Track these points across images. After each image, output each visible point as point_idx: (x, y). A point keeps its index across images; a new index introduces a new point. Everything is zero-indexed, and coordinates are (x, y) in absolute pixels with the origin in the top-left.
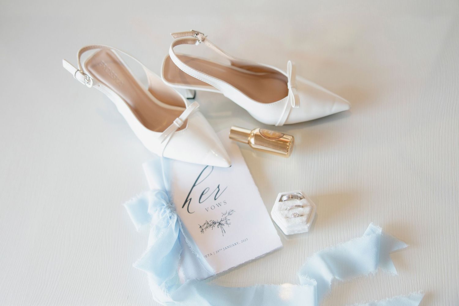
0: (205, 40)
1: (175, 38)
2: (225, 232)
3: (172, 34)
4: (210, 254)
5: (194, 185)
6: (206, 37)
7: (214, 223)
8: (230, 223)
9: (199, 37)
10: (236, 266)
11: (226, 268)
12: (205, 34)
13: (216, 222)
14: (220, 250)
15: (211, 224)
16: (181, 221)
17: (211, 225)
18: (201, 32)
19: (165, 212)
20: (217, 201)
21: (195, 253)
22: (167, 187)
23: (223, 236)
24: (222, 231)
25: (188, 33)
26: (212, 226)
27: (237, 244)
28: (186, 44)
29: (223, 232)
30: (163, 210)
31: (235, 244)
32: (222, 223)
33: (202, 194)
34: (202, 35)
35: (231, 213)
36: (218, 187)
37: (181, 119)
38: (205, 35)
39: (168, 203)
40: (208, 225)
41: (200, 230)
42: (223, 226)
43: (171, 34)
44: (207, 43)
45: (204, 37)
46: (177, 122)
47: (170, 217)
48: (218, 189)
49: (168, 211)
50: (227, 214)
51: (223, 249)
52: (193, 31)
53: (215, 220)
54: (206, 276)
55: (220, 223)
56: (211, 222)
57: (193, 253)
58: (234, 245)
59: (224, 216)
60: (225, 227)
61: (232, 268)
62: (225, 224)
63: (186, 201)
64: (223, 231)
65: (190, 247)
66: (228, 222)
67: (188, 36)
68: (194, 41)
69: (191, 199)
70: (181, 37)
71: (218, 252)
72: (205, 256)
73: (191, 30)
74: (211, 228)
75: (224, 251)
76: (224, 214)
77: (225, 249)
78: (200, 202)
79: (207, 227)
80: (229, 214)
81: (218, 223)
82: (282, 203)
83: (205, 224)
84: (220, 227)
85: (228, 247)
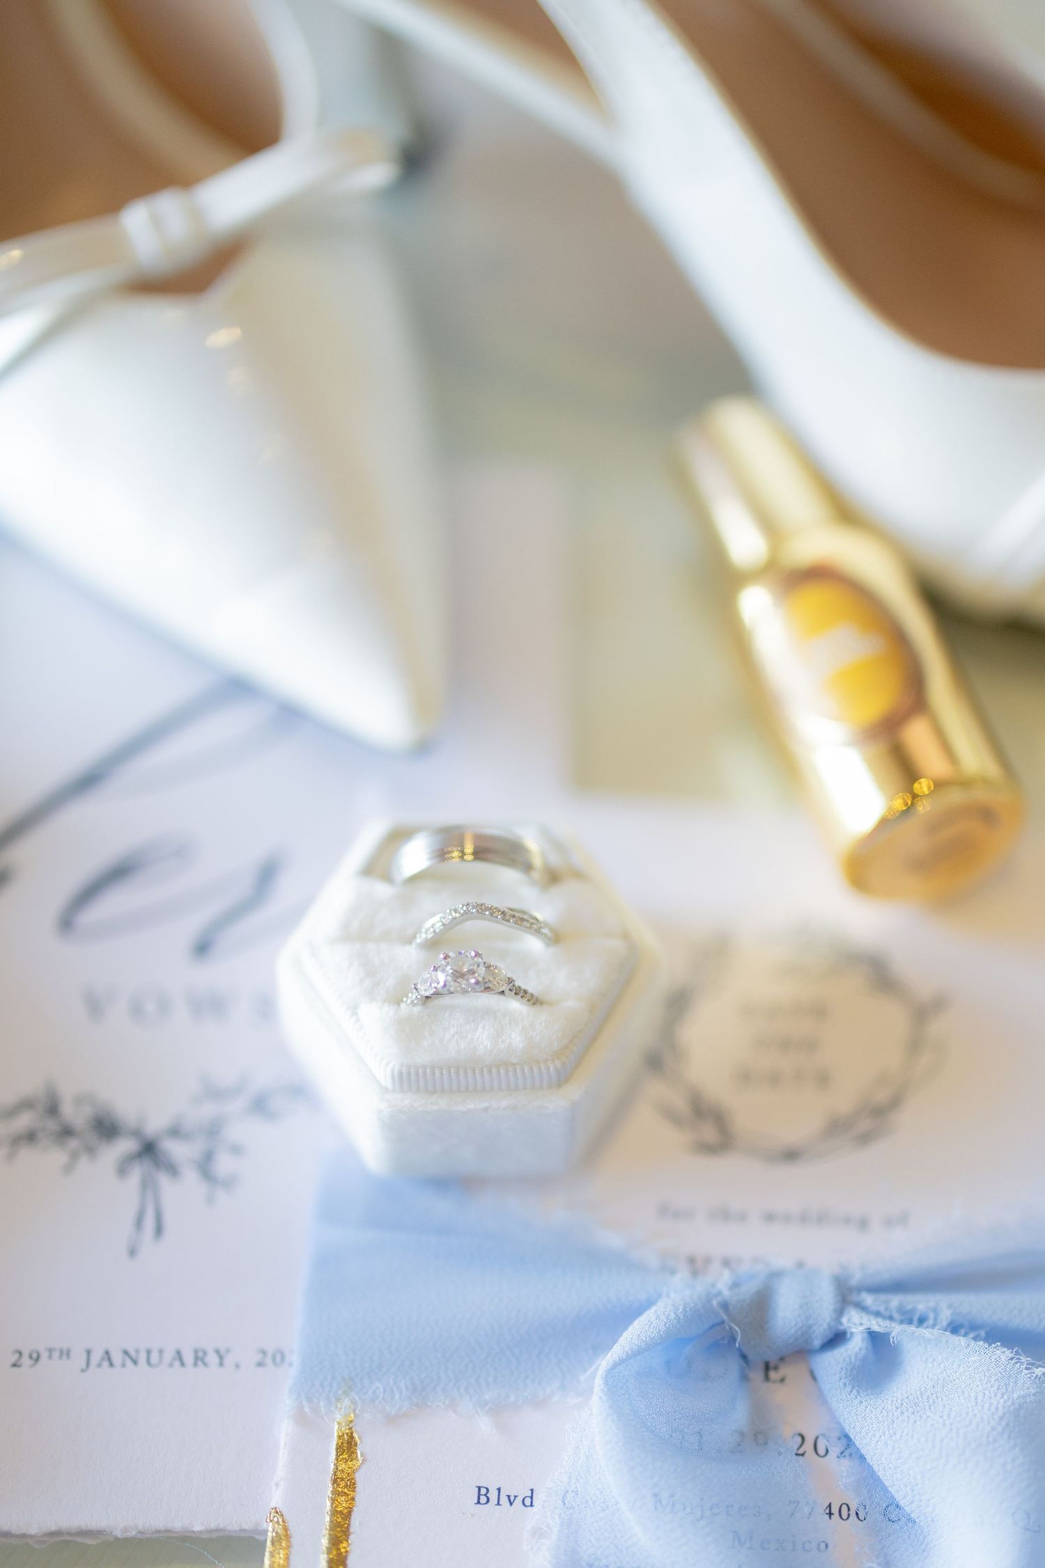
2: (159, 1230)
7: (106, 1128)
8: (234, 1178)
13: (123, 1125)
14: (50, 1350)
15: (77, 1125)
17: (69, 1133)
20: (213, 975)
23: (132, 1254)
24: (141, 1214)
26: (73, 1143)
27: (212, 1359)
29: (139, 1225)
31: (199, 1358)
32: (167, 1155)
35: (276, 1104)
40: (52, 1125)
42: (164, 1180)
50: (241, 1103)
51: (79, 1358)
53: (126, 1108)
55: (148, 1148)
56: (87, 1110)
58: (189, 1358)
59: (207, 1111)
60: (181, 1194)
62: (190, 1176)
64: (150, 1222)
66: (224, 1164)
71: (26, 1361)
74: (56, 1157)
75: (83, 1371)
76: (214, 1093)
77: (99, 1365)
78: (66, 922)
79: (30, 1137)
80: (261, 1106)
81: (137, 1133)
82: (382, 890)
83: (26, 1104)
84: (136, 1174)
85: (133, 1354)
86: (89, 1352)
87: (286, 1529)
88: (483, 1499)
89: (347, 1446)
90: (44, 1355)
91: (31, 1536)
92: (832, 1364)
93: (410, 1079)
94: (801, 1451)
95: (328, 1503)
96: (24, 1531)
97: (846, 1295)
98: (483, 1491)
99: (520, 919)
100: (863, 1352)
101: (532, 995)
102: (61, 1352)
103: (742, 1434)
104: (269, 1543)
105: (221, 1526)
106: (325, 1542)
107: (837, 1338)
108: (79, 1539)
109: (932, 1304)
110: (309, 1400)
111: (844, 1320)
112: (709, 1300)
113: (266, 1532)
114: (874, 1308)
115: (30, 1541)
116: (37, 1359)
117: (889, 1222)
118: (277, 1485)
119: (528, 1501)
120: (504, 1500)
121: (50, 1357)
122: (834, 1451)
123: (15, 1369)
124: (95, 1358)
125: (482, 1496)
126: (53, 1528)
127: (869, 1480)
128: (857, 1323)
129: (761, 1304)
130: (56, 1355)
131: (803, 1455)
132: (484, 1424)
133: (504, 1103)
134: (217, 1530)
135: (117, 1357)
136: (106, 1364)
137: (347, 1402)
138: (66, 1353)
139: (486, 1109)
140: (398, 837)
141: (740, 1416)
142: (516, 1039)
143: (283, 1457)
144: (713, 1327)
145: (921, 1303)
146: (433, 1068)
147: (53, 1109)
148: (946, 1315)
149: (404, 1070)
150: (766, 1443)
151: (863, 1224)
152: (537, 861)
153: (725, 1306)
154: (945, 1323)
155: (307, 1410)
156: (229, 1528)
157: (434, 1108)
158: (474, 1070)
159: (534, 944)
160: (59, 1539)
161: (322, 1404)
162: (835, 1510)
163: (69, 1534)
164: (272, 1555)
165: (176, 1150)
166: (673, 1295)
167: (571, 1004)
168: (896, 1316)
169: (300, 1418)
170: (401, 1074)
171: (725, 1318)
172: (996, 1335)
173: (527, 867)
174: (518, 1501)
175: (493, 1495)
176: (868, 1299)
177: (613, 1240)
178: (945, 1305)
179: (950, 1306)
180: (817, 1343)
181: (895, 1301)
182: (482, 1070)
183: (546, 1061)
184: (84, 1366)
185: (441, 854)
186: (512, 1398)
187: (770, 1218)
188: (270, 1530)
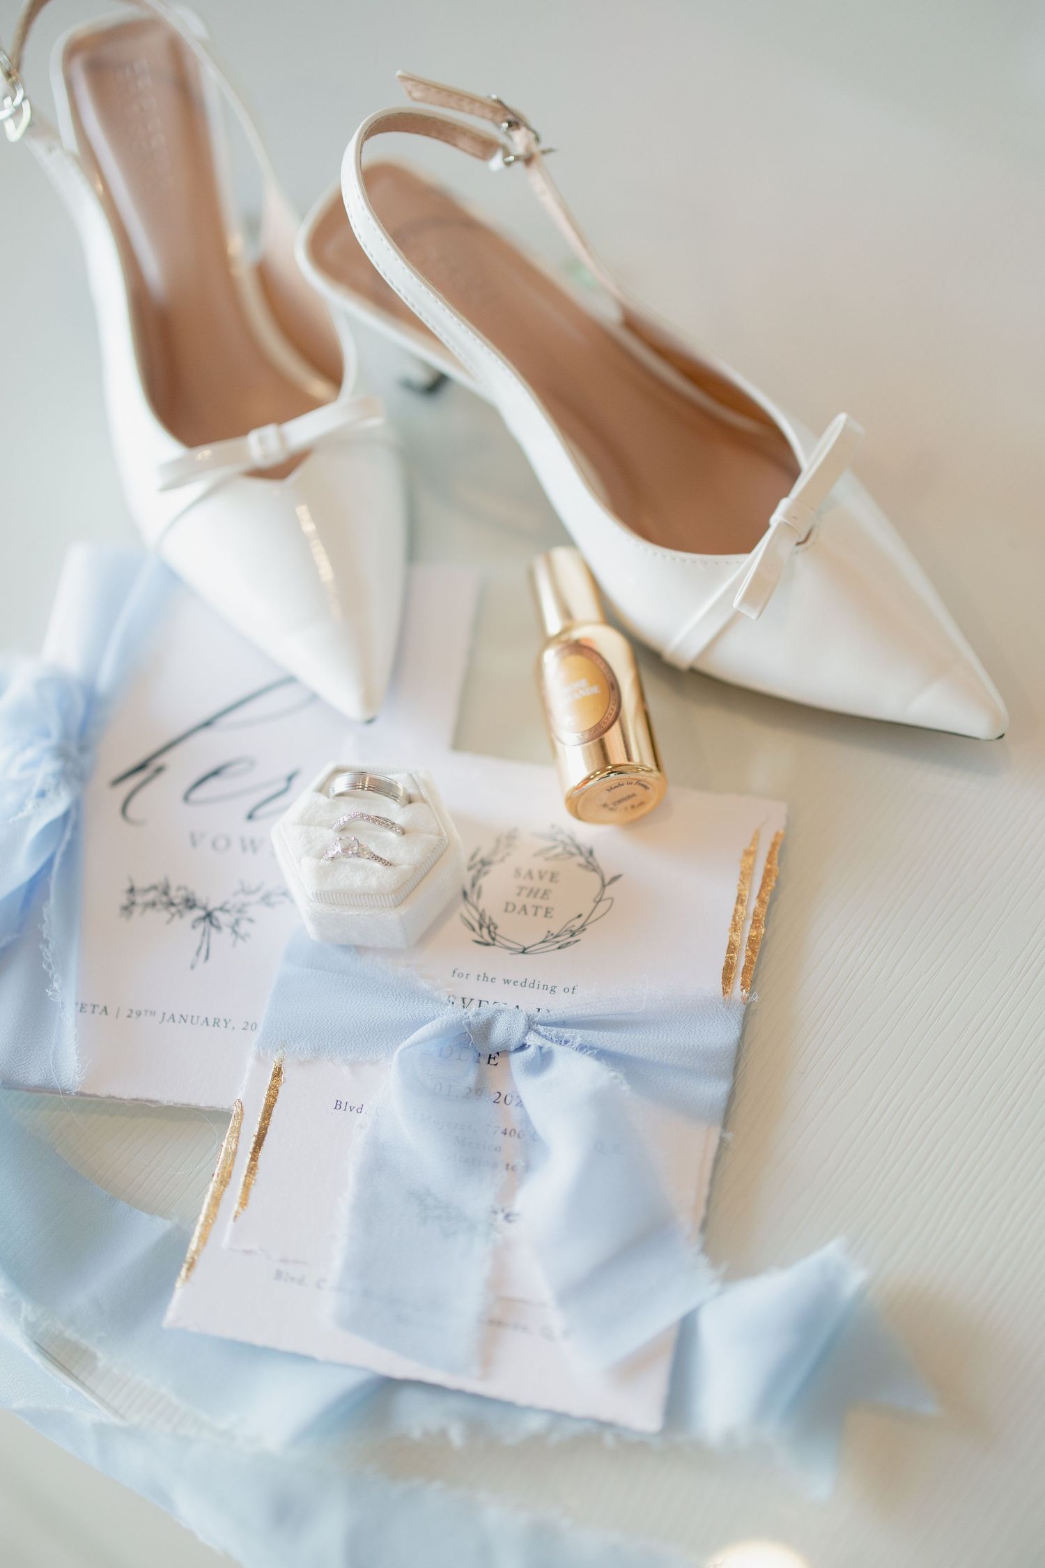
0: (534, 164)
1: (415, 100)
2: (207, 958)
3: (404, 79)
4: (102, 1007)
5: (208, 724)
6: (544, 152)
7: (190, 903)
8: (248, 935)
9: (519, 141)
10: (165, 1103)
11: (127, 1090)
12: (543, 138)
13: (198, 903)
14: (146, 1011)
15: (177, 901)
16: (76, 828)
17: (172, 904)
18: (533, 125)
19: (35, 764)
20: (252, 829)
21: (51, 972)
22: (105, 679)
23: (192, 967)
24: (200, 948)
25: (473, 100)
26: (173, 909)
27: (222, 1023)
28: (447, 141)
29: (198, 953)
30: (30, 754)
31: (216, 1022)
32: (217, 920)
33: (215, 773)
34: (532, 136)
35: (273, 899)
36: (290, 778)
37: (282, 439)
38: (544, 145)
39: (66, 735)
40: (164, 899)
41: (124, 899)
42: (213, 930)
43: (399, 73)
44: (535, 179)
45: (536, 149)
46: (262, 441)
47: (42, 794)
48: (282, 785)
49: (49, 766)
50: (257, 897)
51: (159, 1017)
52: (499, 102)
53: (200, 895)
54: (35, 1077)
55: (209, 915)
56: (182, 893)
57: (44, 966)
58: (211, 1022)
59: (242, 898)
60: (221, 940)
61: (151, 1101)
62: (227, 931)
63: (141, 767)
64: (203, 952)
65: (46, 942)
66: (244, 927)
67: (471, 112)
68: (487, 147)
69: (160, 770)
70: (442, 105)
71: (134, 1015)
72: (79, 1006)
73: (494, 97)
74: (165, 915)
75: (160, 1023)
76: (245, 891)
77: (168, 1021)
78: (186, 798)
79: (154, 904)
80: (266, 899)
81: (204, 908)
82: (322, 799)
83: (154, 888)
84: (201, 927)
85: (185, 1017)
86: (164, 1014)
87: (242, 1110)
88: (338, 1107)
89: (278, 1074)
90: (143, 1013)
91: (126, 1100)
92: (517, 1060)
93: (321, 896)
94: (497, 1101)
95: (264, 1100)
96: (121, 1096)
97: (531, 1025)
98: (339, 1103)
99: (387, 824)
100: (534, 1055)
101: (385, 861)
102: (151, 1012)
103: (470, 1089)
104: (233, 1117)
105: (213, 1105)
106: (259, 1119)
107: (523, 1047)
108: (149, 1104)
109: (573, 1035)
110: (263, 1049)
111: (527, 1038)
112: (461, 1021)
113: (232, 1111)
114: (544, 1033)
115: (126, 1102)
116: (139, 1015)
117: (566, 990)
118: (242, 1088)
119: (359, 1110)
120: (348, 1108)
121: (146, 1014)
122: (514, 1103)
123: (129, 1019)
124: (167, 1017)
125: (338, 1105)
126: (135, 1097)
127: (526, 1120)
128: (533, 1040)
129: (488, 1026)
130: (148, 1013)
131: (498, 1103)
132: (345, 1070)
133: (367, 913)
134: (212, 1107)
135: (177, 1018)
136: (171, 1020)
137: (280, 1052)
138: (153, 1013)
139: (358, 915)
140: (338, 771)
141: (470, 1079)
142: (373, 882)
143: (247, 1075)
144: (462, 1034)
145: (567, 1033)
146: (332, 893)
147: (166, 893)
148: (578, 1041)
149: (318, 892)
150: (480, 1095)
151: (553, 990)
152: (401, 793)
153: (469, 1024)
154: (577, 1045)
155: (261, 1054)
156: (217, 1107)
157: (334, 912)
158: (352, 895)
159: (392, 836)
160: (139, 1103)
161: (269, 1052)
162: (508, 1132)
163: (142, 1100)
164: (234, 1123)
165: (221, 917)
166: (445, 1017)
167: (404, 867)
168: (554, 1039)
169: (258, 1058)
170: (316, 894)
171: (467, 1030)
172: (602, 1055)
173: (395, 797)
174: (355, 1110)
175: (343, 1106)
176: (541, 1029)
177: (424, 985)
178: (578, 1036)
179: (581, 1037)
180: (512, 1048)
181: (555, 1030)
182: (356, 895)
183: (388, 894)
184: (161, 1020)
185: (354, 786)
186: (361, 1059)
187: (507, 982)
188: (236, 1110)
